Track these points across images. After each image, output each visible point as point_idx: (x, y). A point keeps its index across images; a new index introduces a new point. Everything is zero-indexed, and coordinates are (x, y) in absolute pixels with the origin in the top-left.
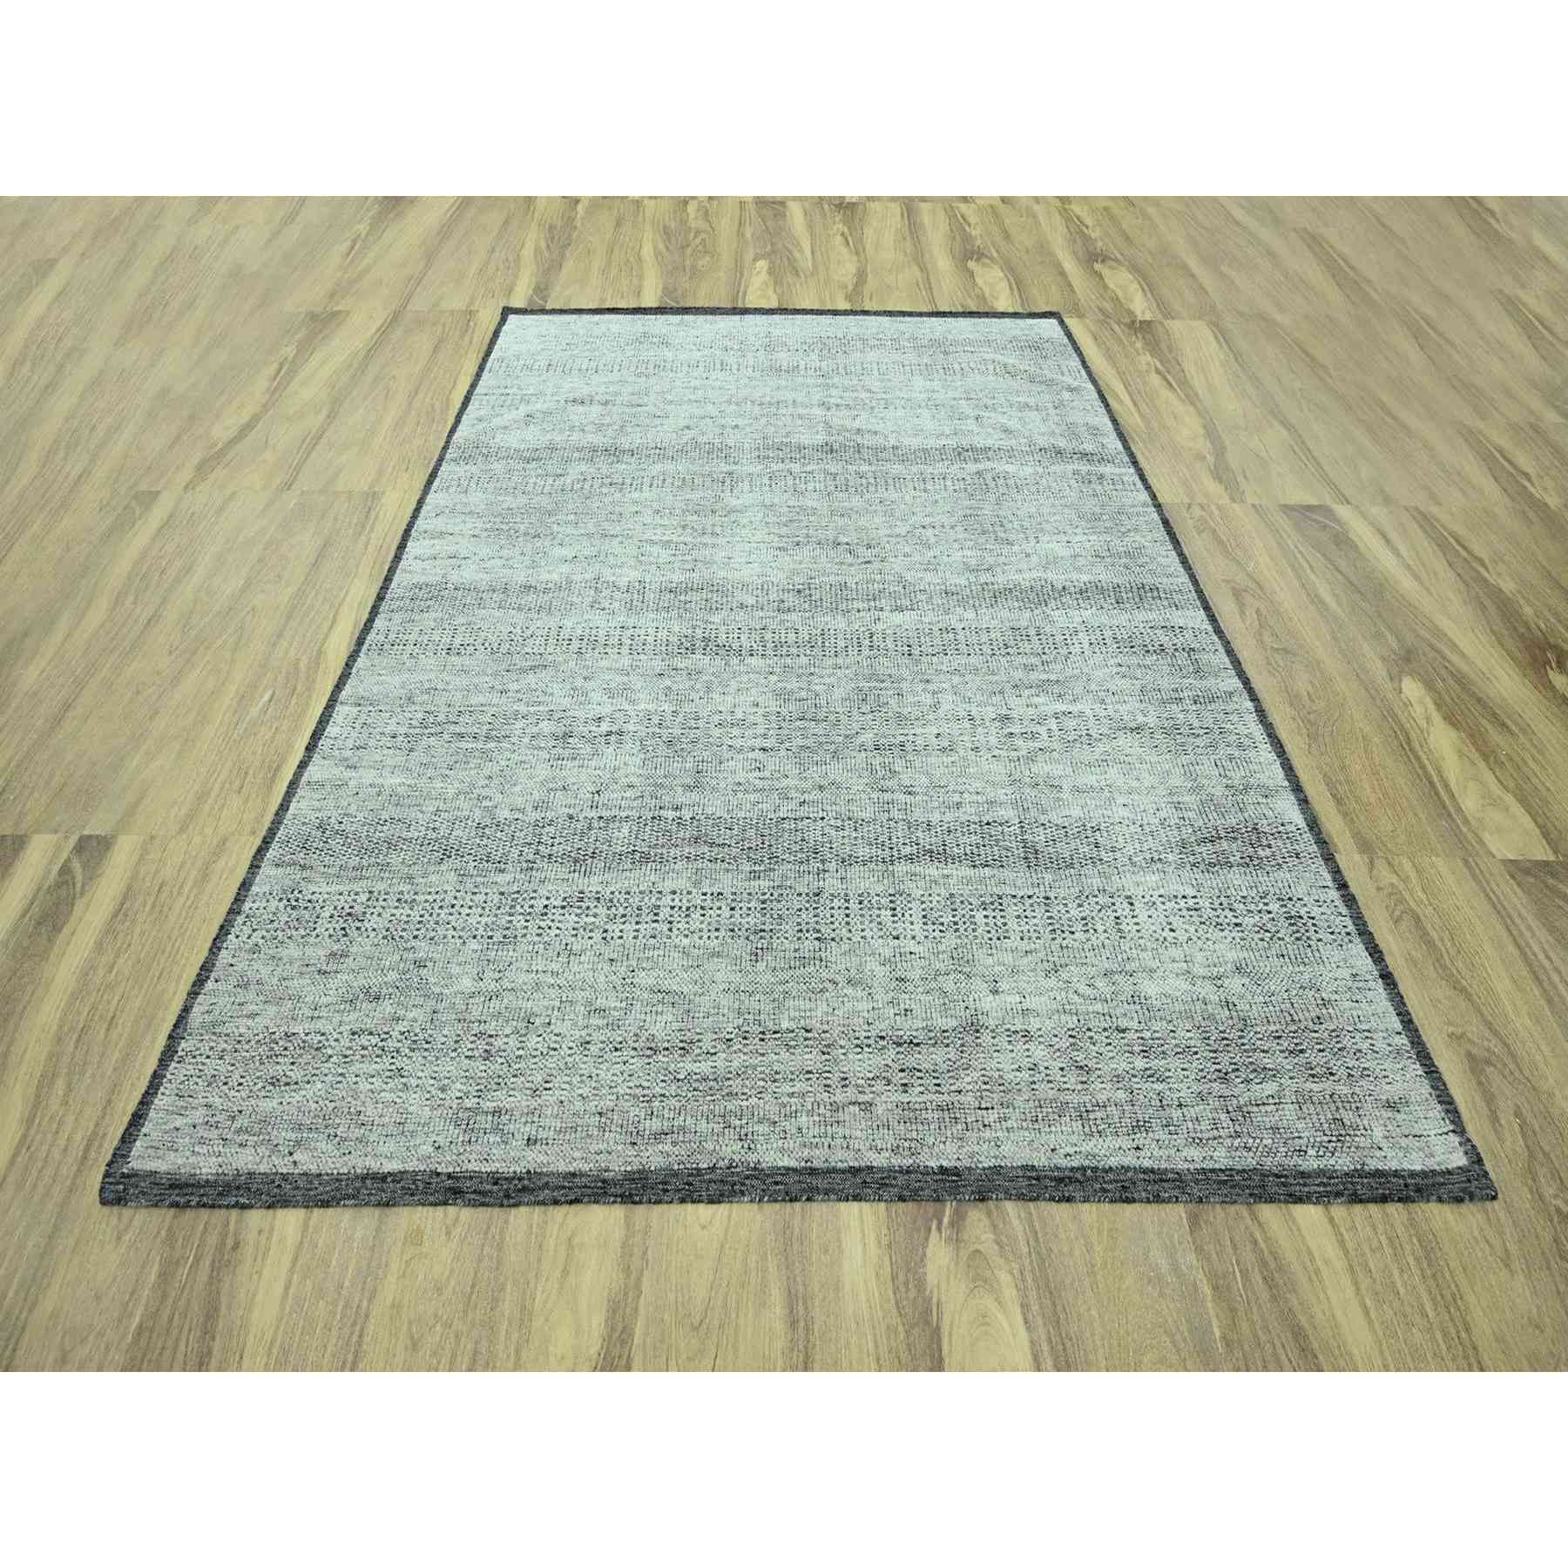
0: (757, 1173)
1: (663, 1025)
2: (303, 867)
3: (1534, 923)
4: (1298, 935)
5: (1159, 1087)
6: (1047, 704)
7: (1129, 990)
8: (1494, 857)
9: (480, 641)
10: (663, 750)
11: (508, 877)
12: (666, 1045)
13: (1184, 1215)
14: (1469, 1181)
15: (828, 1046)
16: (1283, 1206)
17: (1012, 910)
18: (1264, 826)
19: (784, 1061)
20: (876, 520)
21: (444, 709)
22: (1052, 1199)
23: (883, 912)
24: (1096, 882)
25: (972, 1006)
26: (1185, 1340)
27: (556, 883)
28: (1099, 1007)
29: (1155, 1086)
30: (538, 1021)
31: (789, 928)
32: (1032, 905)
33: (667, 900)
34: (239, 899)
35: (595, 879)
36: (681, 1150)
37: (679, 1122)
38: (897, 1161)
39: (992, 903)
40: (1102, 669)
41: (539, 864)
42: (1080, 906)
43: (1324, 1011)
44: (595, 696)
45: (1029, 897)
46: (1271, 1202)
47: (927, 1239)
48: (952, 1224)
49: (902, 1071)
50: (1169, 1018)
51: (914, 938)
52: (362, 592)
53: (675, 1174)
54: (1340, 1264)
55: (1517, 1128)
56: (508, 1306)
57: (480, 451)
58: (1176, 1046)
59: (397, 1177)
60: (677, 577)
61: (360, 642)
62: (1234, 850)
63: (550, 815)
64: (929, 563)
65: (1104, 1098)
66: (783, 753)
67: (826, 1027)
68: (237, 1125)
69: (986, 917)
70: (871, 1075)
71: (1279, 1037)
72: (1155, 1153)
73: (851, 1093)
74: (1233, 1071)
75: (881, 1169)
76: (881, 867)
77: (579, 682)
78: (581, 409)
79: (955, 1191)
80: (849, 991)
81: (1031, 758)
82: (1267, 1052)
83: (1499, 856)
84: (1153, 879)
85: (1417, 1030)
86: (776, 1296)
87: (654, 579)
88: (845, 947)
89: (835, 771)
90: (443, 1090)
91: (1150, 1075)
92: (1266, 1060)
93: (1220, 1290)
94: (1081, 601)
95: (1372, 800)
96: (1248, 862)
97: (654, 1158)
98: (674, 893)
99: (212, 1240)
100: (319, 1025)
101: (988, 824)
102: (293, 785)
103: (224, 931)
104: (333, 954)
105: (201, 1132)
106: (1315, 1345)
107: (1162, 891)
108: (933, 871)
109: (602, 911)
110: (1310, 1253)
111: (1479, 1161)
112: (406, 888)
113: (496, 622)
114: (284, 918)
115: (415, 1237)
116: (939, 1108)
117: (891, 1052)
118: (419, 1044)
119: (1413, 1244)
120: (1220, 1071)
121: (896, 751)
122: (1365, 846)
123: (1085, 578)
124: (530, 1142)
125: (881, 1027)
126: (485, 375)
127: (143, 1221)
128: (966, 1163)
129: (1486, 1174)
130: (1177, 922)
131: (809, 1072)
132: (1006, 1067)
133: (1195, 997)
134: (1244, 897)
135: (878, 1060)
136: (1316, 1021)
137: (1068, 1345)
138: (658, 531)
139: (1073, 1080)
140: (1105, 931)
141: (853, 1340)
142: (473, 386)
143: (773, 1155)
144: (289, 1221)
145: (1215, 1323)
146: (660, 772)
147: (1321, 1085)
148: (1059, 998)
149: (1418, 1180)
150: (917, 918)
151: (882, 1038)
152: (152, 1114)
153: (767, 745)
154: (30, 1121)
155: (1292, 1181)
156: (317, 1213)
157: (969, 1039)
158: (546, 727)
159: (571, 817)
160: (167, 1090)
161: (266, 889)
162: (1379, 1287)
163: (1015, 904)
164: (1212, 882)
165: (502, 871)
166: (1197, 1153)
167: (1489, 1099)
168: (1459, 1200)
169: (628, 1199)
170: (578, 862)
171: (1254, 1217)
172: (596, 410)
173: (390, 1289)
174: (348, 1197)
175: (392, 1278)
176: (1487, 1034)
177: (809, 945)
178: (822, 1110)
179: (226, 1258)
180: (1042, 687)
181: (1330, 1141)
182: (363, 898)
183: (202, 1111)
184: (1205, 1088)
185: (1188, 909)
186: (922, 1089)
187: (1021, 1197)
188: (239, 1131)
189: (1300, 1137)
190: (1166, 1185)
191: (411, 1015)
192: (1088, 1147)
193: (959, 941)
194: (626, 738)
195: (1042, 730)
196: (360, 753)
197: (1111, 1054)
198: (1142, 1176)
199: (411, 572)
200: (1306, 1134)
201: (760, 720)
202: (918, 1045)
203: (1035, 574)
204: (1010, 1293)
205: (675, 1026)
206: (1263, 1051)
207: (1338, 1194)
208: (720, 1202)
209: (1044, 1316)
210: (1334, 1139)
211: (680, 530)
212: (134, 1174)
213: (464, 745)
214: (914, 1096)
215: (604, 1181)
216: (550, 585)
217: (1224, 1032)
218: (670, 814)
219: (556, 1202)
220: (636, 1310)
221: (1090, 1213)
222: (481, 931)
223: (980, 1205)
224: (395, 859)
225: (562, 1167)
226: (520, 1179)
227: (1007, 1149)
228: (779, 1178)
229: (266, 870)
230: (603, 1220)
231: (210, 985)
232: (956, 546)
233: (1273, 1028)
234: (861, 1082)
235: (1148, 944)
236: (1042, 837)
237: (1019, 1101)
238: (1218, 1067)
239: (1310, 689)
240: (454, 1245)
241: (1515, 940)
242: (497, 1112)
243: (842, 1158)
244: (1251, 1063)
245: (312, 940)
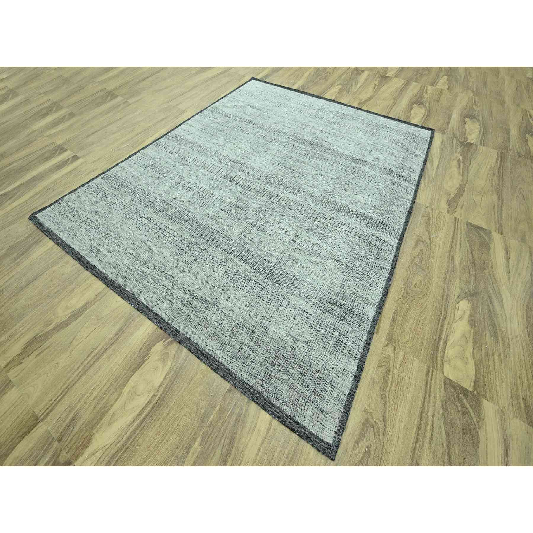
0: (136, 299)
1: (144, 256)
2: (105, 182)
3: (439, 403)
4: (336, 346)
5: (251, 353)
6: (314, 239)
7: (266, 324)
8: (443, 373)
9: (179, 153)
10: (198, 197)
11: (141, 206)
12: (141, 260)
13: (228, 387)
14: (328, 449)
15: (175, 284)
16: (260, 408)
17: (251, 284)
18: (356, 311)
19: (163, 281)
20: (308, 167)
21: (158, 164)
22: (196, 356)
23: (216, 264)
24: (283, 292)
25: (218, 300)
26: (200, 414)
27: (149, 212)
28: (253, 323)
29: (250, 352)
30: (121, 238)
31: (190, 253)
32: (258, 286)
33: (168, 230)
34: (90, 181)
35: (157, 217)
36: (125, 283)
37: (130, 277)
38: (167, 320)
39: (247, 279)
40: (342, 239)
41: (149, 207)
42: (272, 295)
43: (323, 370)
44: (193, 177)
45: (259, 284)
46: (256, 403)
47: (159, 341)
48: (168, 343)
49: (187, 302)
50: (271, 339)
51: (218, 274)
52: (164, 132)
53: (120, 287)
54: (263, 434)
55: (364, 450)
56: (70, 287)
57: (217, 110)
58: (266, 347)
59: (73, 249)
60: (238, 159)
61: (153, 142)
62: (337, 311)
63: (160, 198)
64: (314, 185)
65: (233, 344)
66: (226, 213)
67: (178, 280)
68: (57, 221)
69: (242, 281)
70: (179, 297)
71: (301, 367)
72: (234, 367)
73: (171, 298)
74: (277, 365)
75: (163, 319)
76: (226, 253)
77: (192, 172)
78: (251, 109)
79: (174, 336)
80: (191, 276)
81: (294, 250)
82: (293, 368)
83: (445, 374)
84: (301, 302)
85: (353, 399)
86: (118, 326)
87: (231, 157)
88: (199, 265)
89: (235, 224)
90: (93, 239)
91: (251, 348)
92: (291, 370)
93: (222, 411)
94: (355, 217)
95: (408, 327)
96: (340, 317)
97: (119, 281)
98: (171, 230)
99: (38, 237)
100: (84, 213)
101: (265, 260)
102: (117, 164)
103: (83, 185)
104: (97, 201)
105: (51, 218)
106: (235, 445)
107: (301, 307)
108: (238, 262)
109: (153, 224)
110: (256, 424)
111: (338, 447)
112: (120, 196)
113: (186, 150)
114: (94, 189)
115: (67, 262)
116: (188, 316)
117: (188, 296)
118: (97, 228)
119: (292, 448)
120: (273, 362)
121: (257, 228)
122: (390, 339)
123: (362, 211)
124: (100, 260)
125: (190, 288)
126: (234, 92)
127: (32, 226)
128: (183, 332)
129: (336, 452)
130: (298, 317)
131: (166, 287)
132: (213, 319)
133: (284, 339)
134: (328, 325)
135: (183, 295)
136: (317, 371)
137: (171, 389)
138: (243, 146)
139: (228, 334)
140: (273, 306)
141: (125, 348)
142: (228, 94)
143: (143, 298)
144: (51, 243)
145: (212, 417)
146: (192, 202)
147: (302, 388)
148: (243, 313)
149: (310, 435)
150: (224, 270)
151: (189, 291)
152: (47, 210)
153: (224, 209)
154: (30, 198)
155: (268, 403)
156: (56, 245)
157: (210, 306)
158: (176, 179)
159: (164, 201)
160: (52, 207)
161: (96, 182)
162: (269, 450)
163: (253, 283)
164: (321, 315)
165: (140, 204)
166: (246, 376)
167: (362, 435)
168: (319, 451)
169: (107, 285)
170: (157, 211)
171: (248, 403)
172: (255, 110)
173: (56, 268)
174: (62, 246)
175: (57, 266)
176: (381, 419)
177: (191, 259)
178: (161, 297)
179: (37, 242)
180: (317, 234)
181: (289, 403)
182: (111, 194)
183: (54, 215)
184: (264, 363)
185: (305, 317)
186: (188, 309)
187: (189, 349)
188: (56, 222)
189: (281, 395)
190: (230, 376)
191: (100, 222)
192: (218, 352)
193: (229, 282)
194: (192, 190)
195: (306, 245)
196: (134, 165)
197: (245, 336)
198: (225, 369)
199: (178, 132)
200: (284, 396)
201: (228, 202)
202: (196, 298)
203: (346, 203)
204: (167, 368)
205: (146, 257)
206: (292, 367)
207: (279, 418)
208: (123, 299)
209: (170, 379)
210: (291, 403)
211: (249, 148)
212: (36, 217)
213: (156, 174)
214: (185, 309)
215: (106, 278)
216: (206, 148)
217: (285, 354)
218: (186, 212)
219: (94, 275)
220: (91, 307)
221: (203, 367)
222: (126, 214)
223: (178, 344)
224: (123, 190)
225: (101, 270)
226: (92, 266)
227: (196, 337)
228: (139, 304)
229: (99, 179)
230: (100, 285)
231: (73, 194)
232: (327, 184)
233: (302, 363)
234: (175, 297)
235: (283, 317)
236: (278, 272)
237: (209, 329)
238: (274, 361)
239: (418, 283)
240: (72, 269)
241: (424, 402)
242: (99, 250)
243: (156, 310)
244: (285, 367)
245: (95, 196)
